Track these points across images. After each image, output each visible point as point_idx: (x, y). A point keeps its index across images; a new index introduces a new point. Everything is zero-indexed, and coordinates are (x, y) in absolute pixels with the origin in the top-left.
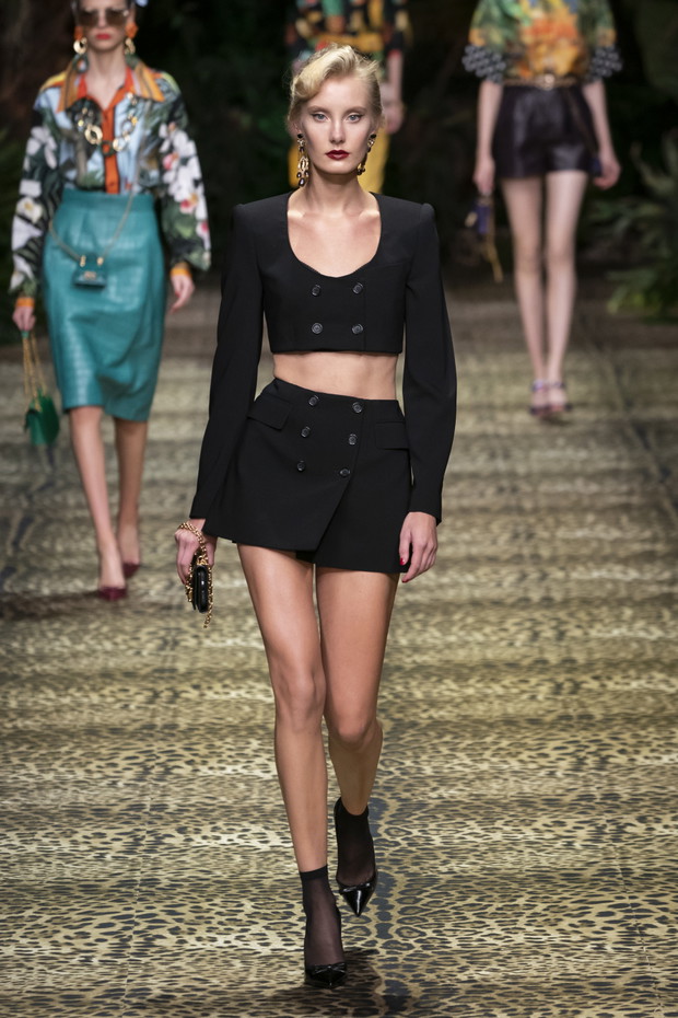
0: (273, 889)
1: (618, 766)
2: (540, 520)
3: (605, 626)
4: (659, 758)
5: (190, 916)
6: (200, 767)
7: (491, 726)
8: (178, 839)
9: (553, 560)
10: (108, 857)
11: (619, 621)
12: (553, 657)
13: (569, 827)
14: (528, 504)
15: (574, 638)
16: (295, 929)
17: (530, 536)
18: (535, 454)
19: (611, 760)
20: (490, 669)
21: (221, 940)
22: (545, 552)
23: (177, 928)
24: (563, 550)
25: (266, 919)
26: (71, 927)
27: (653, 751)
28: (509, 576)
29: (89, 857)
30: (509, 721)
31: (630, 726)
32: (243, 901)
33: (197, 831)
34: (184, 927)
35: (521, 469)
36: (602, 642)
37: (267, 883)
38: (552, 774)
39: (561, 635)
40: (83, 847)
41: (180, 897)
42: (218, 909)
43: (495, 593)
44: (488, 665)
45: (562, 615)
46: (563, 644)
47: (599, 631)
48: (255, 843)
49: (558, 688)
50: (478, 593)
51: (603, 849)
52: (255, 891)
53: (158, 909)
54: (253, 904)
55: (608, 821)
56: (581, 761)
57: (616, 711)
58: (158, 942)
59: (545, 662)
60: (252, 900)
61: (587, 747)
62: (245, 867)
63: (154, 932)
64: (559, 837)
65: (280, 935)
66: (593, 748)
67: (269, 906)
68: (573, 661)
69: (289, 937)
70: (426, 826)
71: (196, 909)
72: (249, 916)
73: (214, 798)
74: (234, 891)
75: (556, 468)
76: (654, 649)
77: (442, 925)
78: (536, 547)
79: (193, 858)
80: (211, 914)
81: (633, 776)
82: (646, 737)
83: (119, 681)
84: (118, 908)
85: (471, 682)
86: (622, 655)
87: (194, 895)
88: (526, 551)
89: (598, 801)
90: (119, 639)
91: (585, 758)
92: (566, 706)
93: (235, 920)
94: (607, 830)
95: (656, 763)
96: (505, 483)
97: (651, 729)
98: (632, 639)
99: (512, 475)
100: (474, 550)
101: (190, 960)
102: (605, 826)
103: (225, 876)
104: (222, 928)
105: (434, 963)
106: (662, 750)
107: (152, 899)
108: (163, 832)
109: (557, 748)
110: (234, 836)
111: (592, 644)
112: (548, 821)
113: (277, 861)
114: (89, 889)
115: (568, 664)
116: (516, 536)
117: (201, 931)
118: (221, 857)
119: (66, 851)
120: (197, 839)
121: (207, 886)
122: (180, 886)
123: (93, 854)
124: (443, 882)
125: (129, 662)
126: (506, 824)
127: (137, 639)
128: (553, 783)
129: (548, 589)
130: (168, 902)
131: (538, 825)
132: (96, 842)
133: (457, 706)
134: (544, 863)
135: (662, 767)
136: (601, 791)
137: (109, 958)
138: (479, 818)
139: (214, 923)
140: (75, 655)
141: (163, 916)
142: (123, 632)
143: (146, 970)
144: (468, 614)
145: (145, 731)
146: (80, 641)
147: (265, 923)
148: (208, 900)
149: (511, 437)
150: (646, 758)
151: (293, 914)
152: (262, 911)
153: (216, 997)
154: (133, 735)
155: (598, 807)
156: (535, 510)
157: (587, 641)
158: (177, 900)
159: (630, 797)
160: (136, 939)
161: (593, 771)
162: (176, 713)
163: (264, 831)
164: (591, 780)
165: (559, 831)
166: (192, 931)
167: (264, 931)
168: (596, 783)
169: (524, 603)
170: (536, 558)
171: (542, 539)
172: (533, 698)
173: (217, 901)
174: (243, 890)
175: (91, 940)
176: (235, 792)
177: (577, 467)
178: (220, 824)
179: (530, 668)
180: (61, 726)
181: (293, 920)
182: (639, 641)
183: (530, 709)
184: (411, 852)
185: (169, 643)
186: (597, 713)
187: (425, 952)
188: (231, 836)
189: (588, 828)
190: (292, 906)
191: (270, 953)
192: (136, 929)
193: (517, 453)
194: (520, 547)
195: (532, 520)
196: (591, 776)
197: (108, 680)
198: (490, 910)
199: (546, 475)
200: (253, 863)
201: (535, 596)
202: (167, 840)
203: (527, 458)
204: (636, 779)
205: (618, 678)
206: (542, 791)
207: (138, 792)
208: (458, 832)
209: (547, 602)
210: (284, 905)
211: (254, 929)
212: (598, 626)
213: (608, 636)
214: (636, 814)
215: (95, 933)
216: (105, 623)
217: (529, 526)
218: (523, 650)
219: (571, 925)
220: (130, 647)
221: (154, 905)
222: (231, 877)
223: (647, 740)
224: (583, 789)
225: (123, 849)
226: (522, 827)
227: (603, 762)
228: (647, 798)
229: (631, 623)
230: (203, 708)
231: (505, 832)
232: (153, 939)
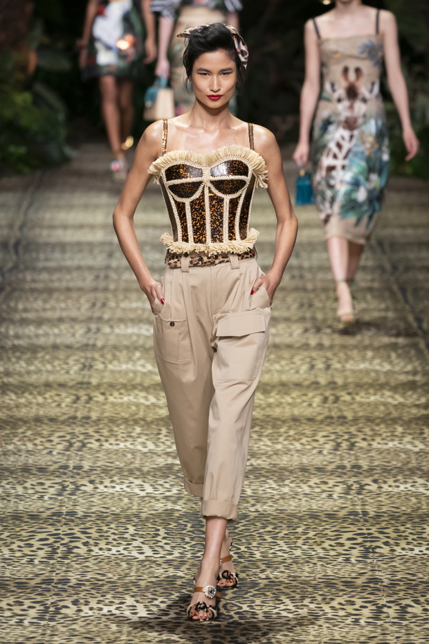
0: (147, 519)
1: (361, 448)
2: (317, 296)
3: (355, 362)
4: (386, 444)
5: (95, 535)
6: (104, 443)
7: (284, 422)
8: (89, 488)
9: (324, 321)
10: (46, 498)
11: (364, 359)
12: (323, 380)
13: (330, 485)
14: (310, 286)
15: (336, 369)
16: (160, 544)
17: (311, 305)
18: (315, 255)
19: (357, 444)
20: (284, 387)
21: (114, 550)
22: (319, 316)
23: (88, 542)
24: (330, 315)
25: (142, 537)
26: (22, 540)
27: (383, 439)
28: (297, 330)
29: (34, 498)
30: (295, 419)
31: (369, 424)
32: (128, 526)
33: (101, 483)
34: (91, 542)
35: (306, 264)
36: (353, 371)
37: (143, 515)
38: (320, 452)
39: (328, 367)
40: (31, 491)
41: (90, 523)
42: (113, 531)
43: (288, 340)
44: (283, 384)
45: (329, 354)
46: (329, 372)
47: (352, 365)
48: (137, 490)
49: (325, 400)
50: (277, 340)
51: (351, 499)
52: (136, 520)
53: (76, 530)
54: (134, 528)
55: (354, 482)
56: (338, 445)
57: (361, 414)
58: (75, 550)
59: (317, 383)
60: (134, 526)
61: (342, 436)
62: (130, 505)
63: (73, 544)
64: (324, 491)
65: (151, 547)
66: (346, 437)
67: (144, 530)
68: (335, 383)
69: (156, 549)
71: (100, 531)
72: (132, 535)
73: (112, 463)
74: (123, 520)
76: (385, 377)
77: (250, 544)
78: (314, 313)
79: (98, 499)
80: (109, 534)
81: (370, 454)
82: (379, 431)
83: (56, 389)
84: (51, 529)
85: (273, 394)
86: (366, 380)
87: (98, 522)
88: (308, 315)
89: (348, 469)
90: (56, 363)
91: (341, 443)
92: (330, 410)
93: (123, 538)
94: (353, 488)
95: (385, 447)
96: (296, 273)
97: (382, 426)
98: (372, 370)
99: (300, 268)
100: (276, 314)
101: (95, 562)
102: (352, 485)
103: (118, 511)
104: (115, 542)
105: (245, 567)
106: (389, 439)
107: (72, 524)
108: (80, 483)
109: (324, 437)
110: (124, 486)
111: (347, 373)
112: (318, 481)
113: (150, 502)
114: (34, 517)
115: (332, 385)
116: (302, 305)
117: (102, 544)
118: (116, 499)
119: (20, 493)
120: (101, 487)
121: (106, 517)
122: (90, 516)
123: (37, 496)
124: (252, 517)
125: (62, 378)
126: (292, 482)
127: (67, 364)
128: (321, 458)
129: (321, 339)
130: (82, 526)
131: (311, 483)
132: (39, 488)
133: (263, 409)
134: (314, 507)
135: (388, 450)
136: (351, 463)
137: (45, 560)
138: (275, 478)
139: (110, 540)
140: (29, 373)
141: (79, 535)
142: (59, 359)
143: (67, 568)
144: (271, 353)
145: (71, 421)
146: (32, 364)
147: (142, 540)
148: (107, 525)
150: (379, 443)
151: (159, 535)
152: (140, 533)
153: (111, 585)
154: (63, 422)
155: (349, 473)
156: (314, 290)
157: (344, 371)
158: (88, 525)
159: (368, 467)
160: (62, 549)
161: (346, 451)
162: (90, 410)
163: (142, 483)
164: (344, 456)
165: (324, 487)
166: (96, 544)
167: (141, 545)
168: (348, 458)
169: (306, 346)
170: (313, 319)
171: (318, 308)
172: (310, 405)
173: (113, 526)
174: (129, 519)
175: (34, 549)
176: (125, 459)
178: (115, 478)
179: (308, 387)
180: (19, 417)
181: (159, 538)
182: (376, 372)
183: (308, 412)
185: (87, 367)
186: (349, 415)
187: (240, 560)
188: (122, 486)
189: (342, 486)
190: (158, 530)
191: (144, 558)
192: (62, 542)
193: (304, 255)
194: (304, 312)
195: (312, 295)
196: (344, 454)
197: (48, 389)
198: (280, 535)
199: (321, 268)
200: (135, 503)
201: (313, 342)
202: (82, 488)
203: (310, 258)
204: (372, 456)
205: (362, 394)
206: (314, 462)
207: (65, 458)
208: (262, 486)
209: (320, 346)
210: (153, 530)
211: (135, 544)
212: (351, 362)
213: (357, 368)
214: (372, 478)
215: (37, 544)
216: (47, 353)
217: (310, 299)
218: (305, 376)
219: (330, 545)
220: (63, 369)
221: (74, 528)
222: (122, 511)
223: (380, 433)
224: (339, 462)
225: (56, 493)
226: (301, 485)
227: (352, 446)
228: (378, 468)
229: (371, 361)
230: (107, 407)
231: (291, 487)
232: (72, 549)
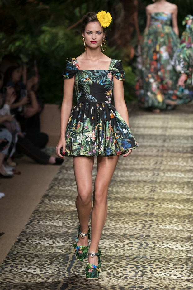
0: (178, 260)
5: (155, 267)
6: (160, 226)
8: (153, 245)
10: (133, 249)
16: (184, 272)
21: (163, 274)
23: (151, 270)
25: (176, 269)
26: (122, 268)
32: (170, 263)
33: (158, 243)
34: (153, 270)
37: (177, 259)
40: (127, 246)
41: (153, 261)
42: (163, 265)
48: (174, 247)
52: (174, 261)
53: (146, 264)
54: (173, 264)
58: (146, 273)
60: (173, 263)
62: (171, 254)
63: (145, 271)
65: (180, 273)
67: (177, 265)
69: (182, 274)
71: (157, 265)
72: (171, 268)
73: (163, 234)
74: (168, 261)
79: (157, 251)
80: (161, 266)
83: (139, 200)
84: (135, 263)
87: (156, 261)
90: (139, 189)
93: (167, 268)
101: (155, 279)
103: (165, 256)
104: (164, 270)
107: (145, 261)
108: (149, 243)
110: (168, 245)
113: (180, 253)
114: (127, 257)
117: (158, 271)
118: (164, 251)
119: (122, 247)
120: (158, 245)
121: (160, 259)
122: (153, 258)
123: (129, 248)
125: (141, 195)
127: (144, 189)
130: (149, 263)
132: (130, 245)
137: (132, 277)
139: (162, 269)
140: (127, 193)
141: (147, 266)
142: (140, 187)
143: (142, 281)
145: (145, 215)
146: (128, 189)
147: (176, 270)
148: (160, 263)
151: (184, 268)
152: (175, 267)
154: (141, 215)
158: (152, 262)
160: (140, 272)
162: (154, 210)
163: (176, 244)
166: (155, 271)
167: (175, 272)
173: (163, 263)
174: (170, 260)
175: (127, 272)
176: (169, 233)
178: (164, 242)
180: (122, 212)
181: (184, 269)
185: (153, 191)
188: (167, 245)
190: (183, 266)
191: (177, 278)
192: (140, 269)
197: (135, 200)
200: (173, 253)
202: (149, 245)
207: (142, 231)
210: (181, 265)
211: (173, 271)
215: (129, 270)
216: (135, 184)
220: (142, 191)
222: (167, 257)
225: (137, 247)
230: (161, 209)
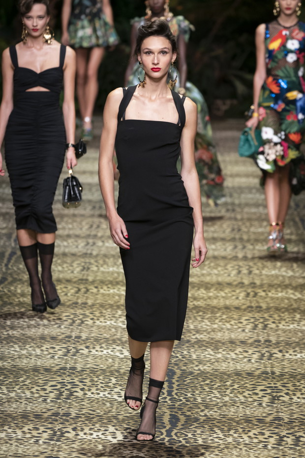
0: (125, 374)
1: (271, 328)
2: (244, 224)
3: (269, 269)
4: (289, 326)
5: (89, 384)
6: (96, 321)
7: (219, 309)
8: (86, 351)
9: (248, 241)
10: (56, 357)
11: (275, 267)
12: (246, 282)
13: (250, 353)
14: (239, 217)
15: (255, 274)
17: (239, 230)
18: (243, 196)
19: (269, 326)
20: (220, 285)
21: (102, 394)
22: (245, 237)
23: (84, 388)
24: (253, 237)
25: (121, 386)
26: (39, 386)
27: (286, 323)
28: (229, 247)
29: (48, 357)
30: (227, 308)
31: (277, 312)
32: (112, 378)
33: (94, 348)
34: (86, 388)
35: (237, 202)
36: (267, 276)
37: (122, 371)
38: (243, 331)
39: (250, 272)
40: (46, 353)
41: (86, 375)
42: (101, 381)
43: (223, 254)
44: (219, 284)
45: (251, 264)
46: (251, 276)
47: (266, 272)
48: (118, 354)
49: (248, 295)
50: (216, 253)
51: (264, 363)
52: (117, 374)
53: (76, 380)
54: (116, 379)
55: (266, 351)
56: (256, 326)
57: (272, 305)
58: (75, 394)
59: (243, 283)
60: (115, 378)
61: (259, 320)
62: (113, 364)
63: (74, 390)
64: (246, 357)
66: (262, 320)
67: (122, 381)
68: (254, 284)
70: (190, 350)
71: (92, 381)
72: (114, 384)
73: (101, 335)
74: (108, 374)
75: (251, 202)
76: (289, 280)
77: (194, 392)
78: (241, 235)
79: (92, 359)
80: (98, 383)
81: (278, 333)
82: (284, 317)
83: (64, 283)
84: (59, 379)
85: (212, 290)
86: (275, 282)
87: (91, 375)
88: (237, 236)
89: (262, 343)
90: (65, 266)
91: (258, 324)
92: (251, 302)
93: (108, 386)
94: (265, 355)
95: (288, 328)
96: (230, 207)
97: (286, 313)
98: (280, 275)
99: (233, 204)
100: (216, 235)
101: (88, 402)
102: (265, 353)
103: (105, 367)
104: (102, 389)
105: (191, 408)
106: (290, 322)
107: (73, 376)
108: (80, 348)
109: (246, 320)
110: (109, 351)
111: (263, 277)
112: (241, 350)
113: (127, 362)
114: (47, 370)
115: (253, 285)
116: (233, 230)
117: (94, 390)
118: (103, 359)
119: (38, 354)
120: (94, 351)
121: (97, 371)
122: (86, 371)
123: (50, 356)
124: (196, 374)
125: (68, 276)
126: (224, 351)
127: (72, 266)
128: (244, 334)
129: (246, 253)
130: (80, 377)
131: (237, 352)
132: (51, 351)
133: (205, 300)
134: (239, 368)
135: (290, 330)
136: (264, 339)
137: (54, 400)
138: (212, 348)
139: (99, 387)
141: (78, 383)
142: (66, 263)
143: (69, 405)
144: (211, 262)
145: (74, 305)
147: (121, 388)
148: (97, 377)
149: (233, 188)
150: (284, 325)
152: (120, 383)
153: (99, 418)
154: (69, 306)
155: (262, 345)
156: (242, 219)
157: (261, 275)
158: (84, 377)
159: (276, 342)
160: (66, 392)
161: (261, 330)
162: (87, 298)
163: (122, 349)
164: (260, 334)
165: (246, 354)
166: (89, 390)
167: (120, 391)
168: (262, 335)
169: (235, 258)
170: (241, 239)
171: (244, 232)
172: (237, 298)
173: (101, 378)
174: (112, 373)
175: (47, 392)
176: (110, 332)
177: (260, 202)
178: (103, 345)
179: (236, 286)
182: (283, 276)
183: (236, 303)
184: (183, 361)
185: (86, 268)
186: (264, 306)
187: (187, 403)
188: (108, 351)
189: (258, 354)
192: (66, 388)
193: (235, 195)
194: (235, 234)
195: (240, 223)
196: (260, 332)
197: (59, 283)
198: (215, 386)
199: (247, 205)
200: (116, 362)
201: (240, 255)
202: (81, 351)
203: (239, 198)
205: (273, 291)
206: (239, 337)
207: (70, 330)
208: (203, 353)
209: (245, 258)
211: (116, 390)
212: (266, 269)
213: (270, 274)
214: (278, 349)
215: (49, 389)
216: (59, 259)
217: (239, 226)
218: (234, 278)
219: (249, 394)
220: (69, 270)
221: (74, 378)
222: (107, 368)
223: (284, 318)
224: (256, 337)
225: (63, 354)
226: (230, 352)
227: (265, 326)
228: (283, 342)
229: (280, 269)
230: (99, 296)
231: (223, 354)
232: (73, 393)
